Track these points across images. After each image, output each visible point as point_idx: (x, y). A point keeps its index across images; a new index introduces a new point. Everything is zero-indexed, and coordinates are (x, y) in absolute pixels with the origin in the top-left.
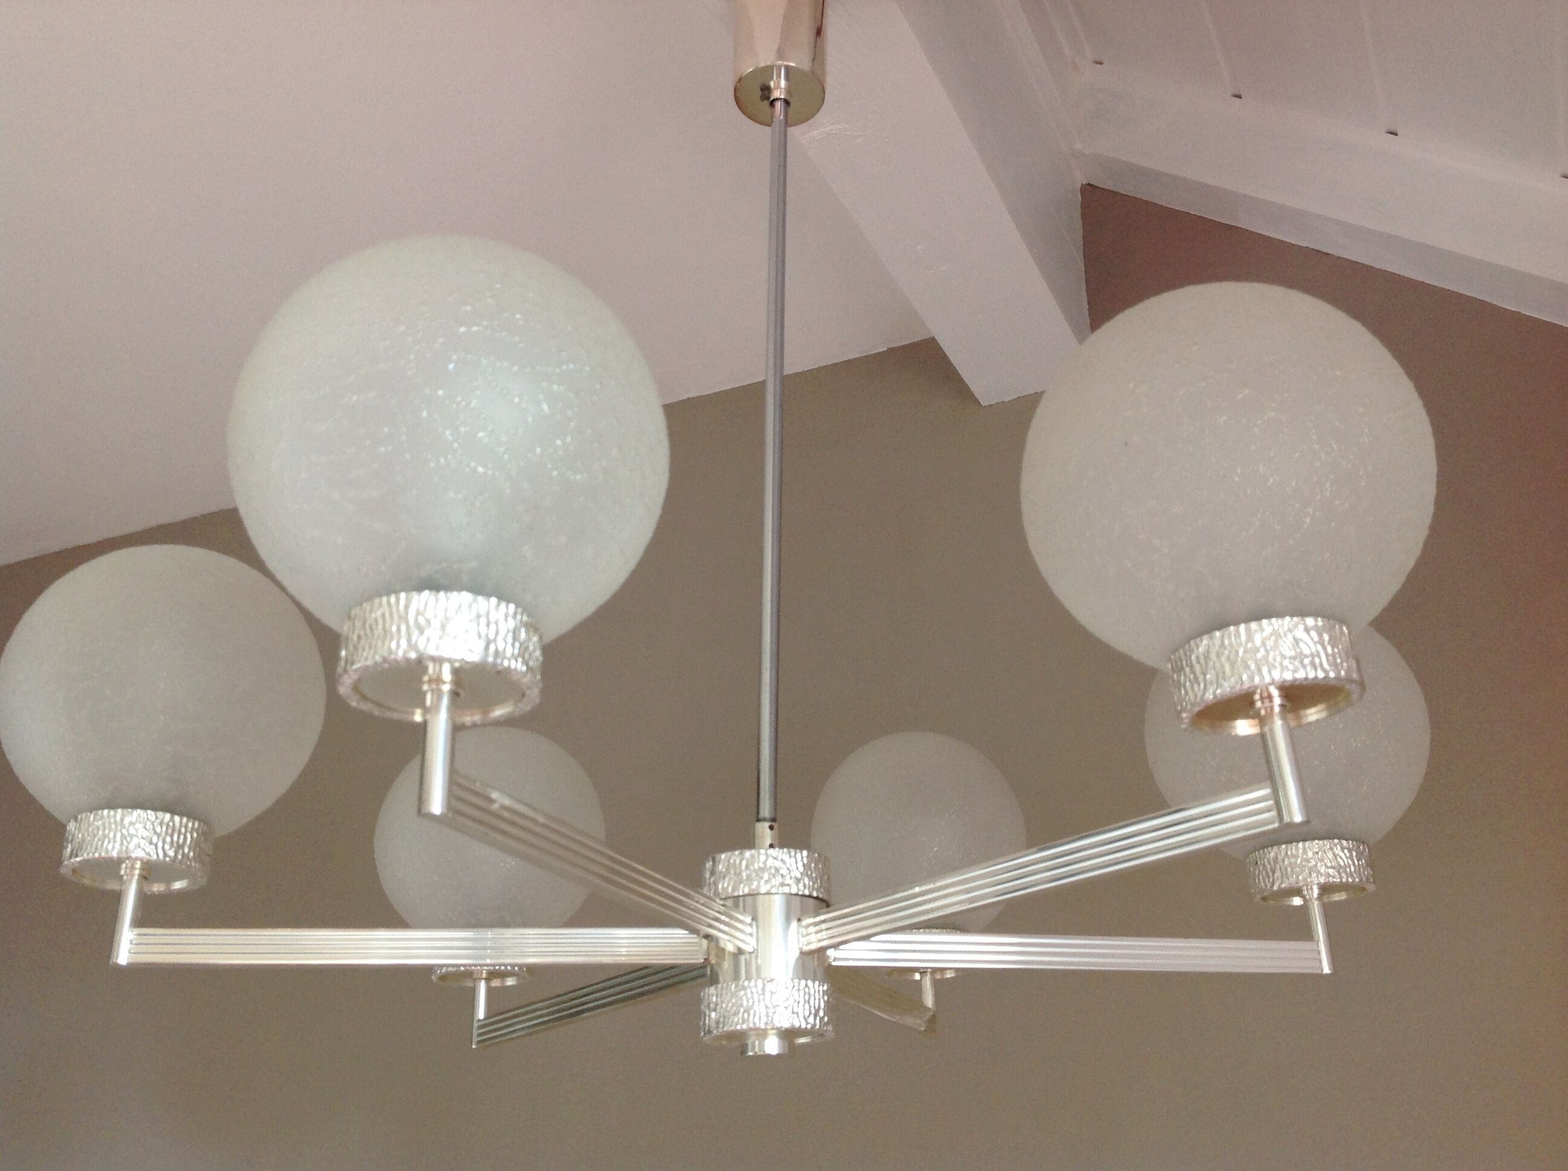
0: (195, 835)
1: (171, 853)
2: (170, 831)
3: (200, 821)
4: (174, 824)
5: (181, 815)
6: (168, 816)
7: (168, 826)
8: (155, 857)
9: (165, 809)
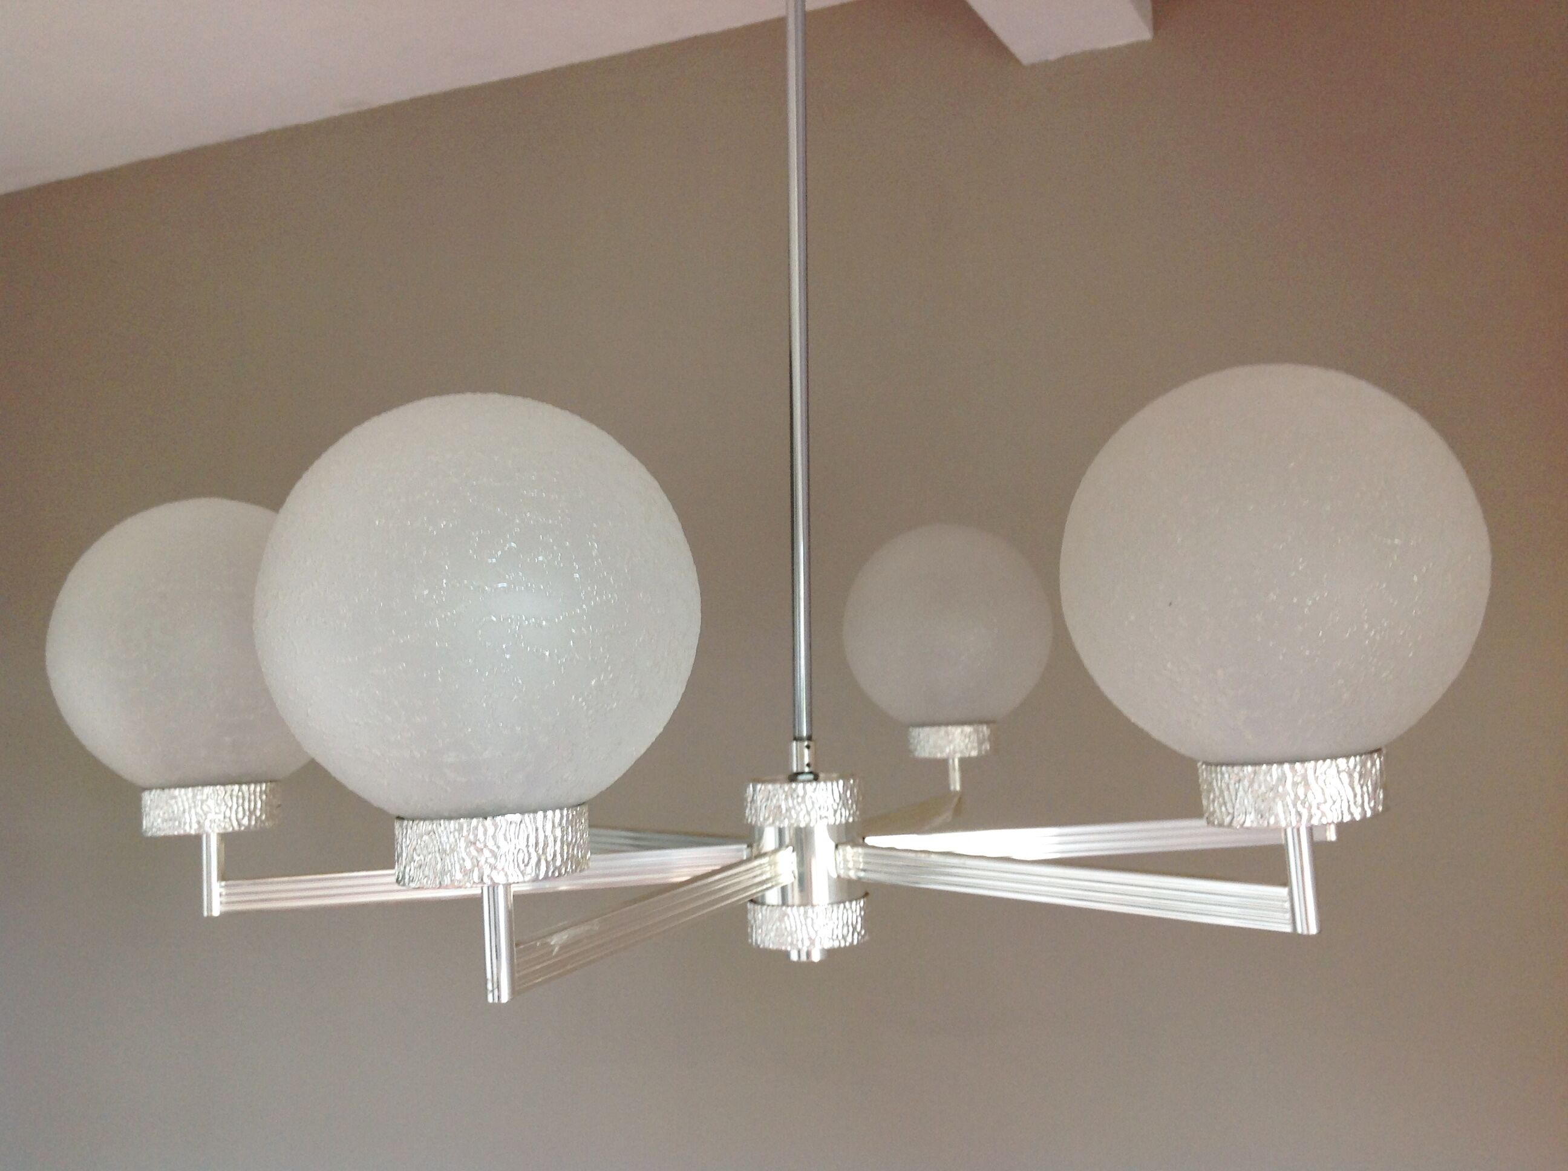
0: (264, 797)
1: (245, 821)
2: (241, 801)
3: (266, 782)
4: (243, 793)
5: (248, 783)
6: (236, 787)
7: (237, 797)
8: (231, 829)
9: (233, 783)
